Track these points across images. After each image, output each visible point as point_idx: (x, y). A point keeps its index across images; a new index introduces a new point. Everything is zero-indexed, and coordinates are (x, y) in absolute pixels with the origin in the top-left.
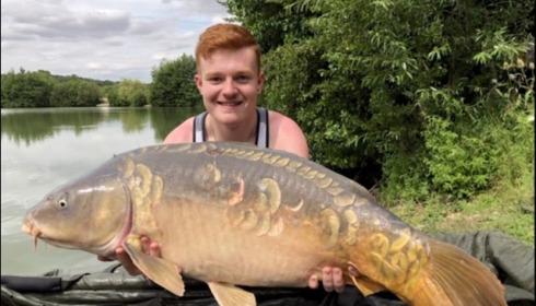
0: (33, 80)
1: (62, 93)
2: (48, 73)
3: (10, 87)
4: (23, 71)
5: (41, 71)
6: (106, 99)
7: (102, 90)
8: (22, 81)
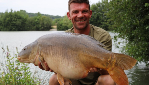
0: (17, 16)
1: (31, 23)
2: (25, 11)
3: (5, 20)
4: (12, 10)
5: (21, 11)
6: (55, 27)
7: (53, 21)
8: (11, 16)
